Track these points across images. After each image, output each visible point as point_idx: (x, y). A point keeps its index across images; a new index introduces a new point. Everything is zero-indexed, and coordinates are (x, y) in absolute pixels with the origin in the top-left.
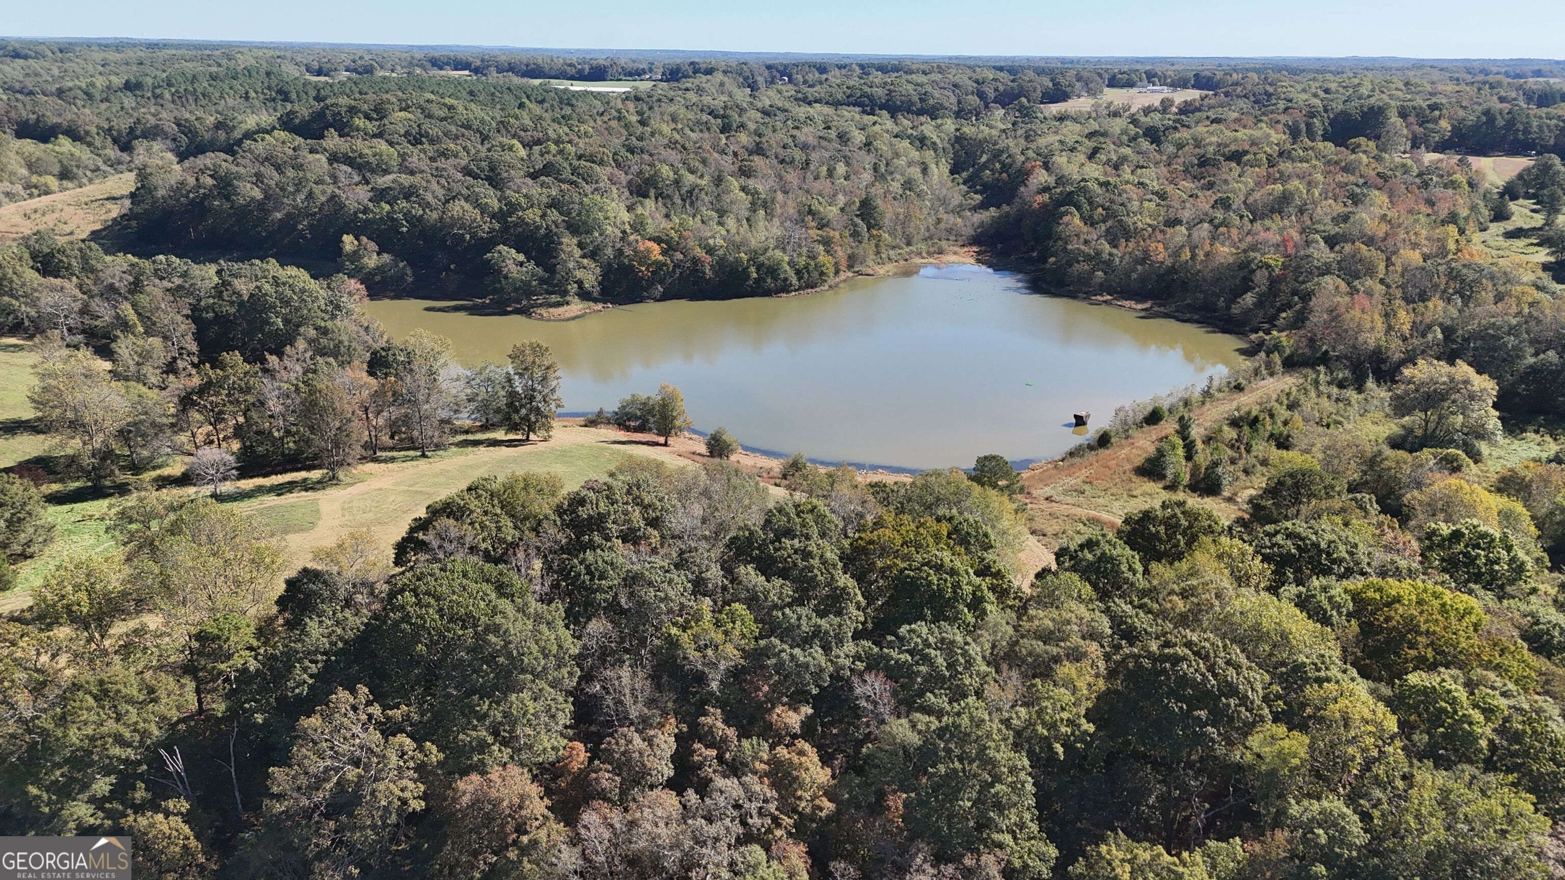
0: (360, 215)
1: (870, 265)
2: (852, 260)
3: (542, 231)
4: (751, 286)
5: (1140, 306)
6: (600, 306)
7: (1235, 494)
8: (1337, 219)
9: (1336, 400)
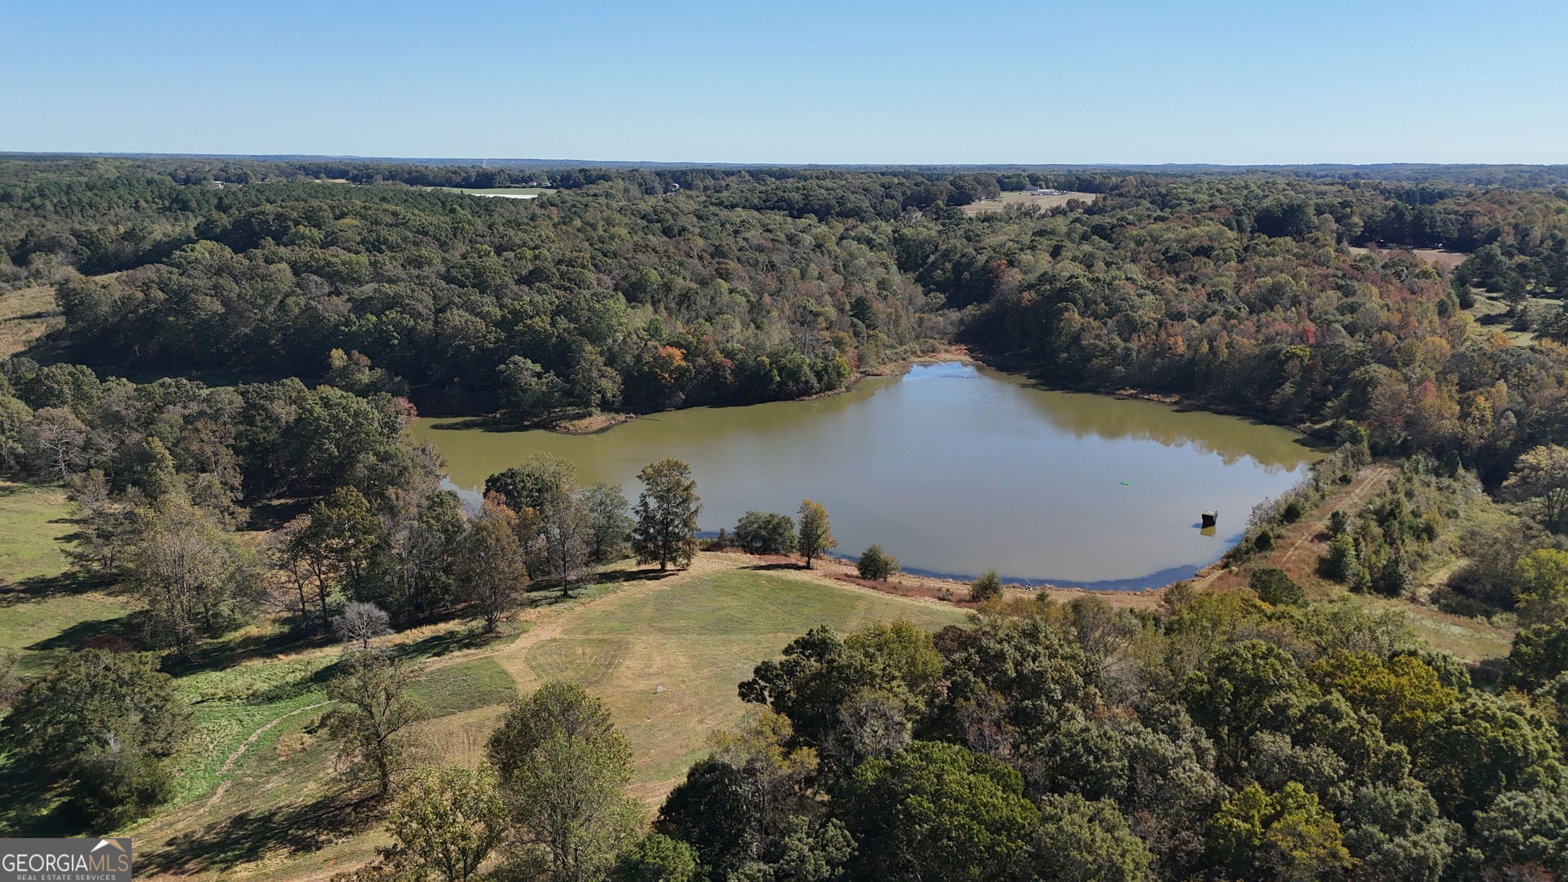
0: (343, 328)
1: (873, 365)
2: (861, 360)
3: (554, 339)
4: (774, 391)
5: (1168, 400)
6: (622, 417)
7: (1414, 593)
8: (1341, 310)
9: (1440, 489)
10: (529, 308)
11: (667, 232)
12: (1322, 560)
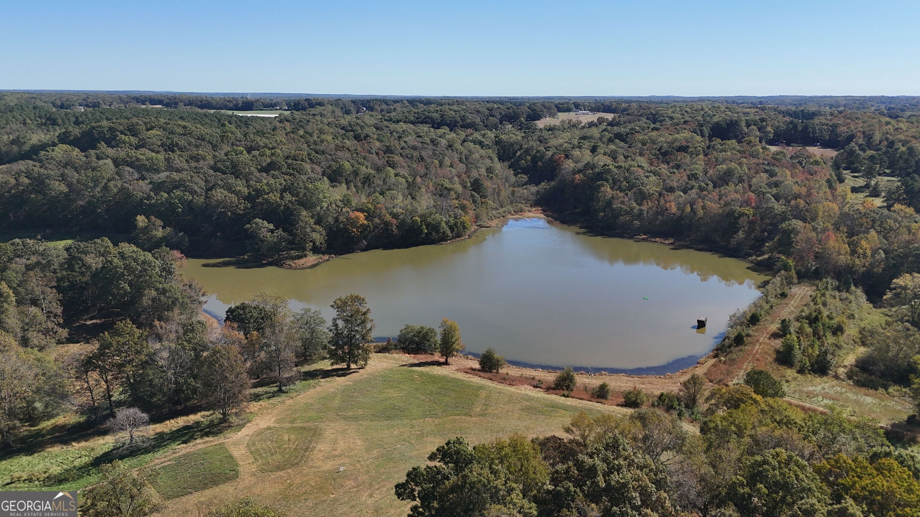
0: (145, 201)
1: (485, 221)
2: (477, 217)
3: (282, 208)
4: (423, 238)
5: (667, 242)
6: (326, 257)
7: (836, 372)
8: (769, 185)
9: (841, 300)
10: (265, 188)
11: (357, 138)
12: (778, 352)
